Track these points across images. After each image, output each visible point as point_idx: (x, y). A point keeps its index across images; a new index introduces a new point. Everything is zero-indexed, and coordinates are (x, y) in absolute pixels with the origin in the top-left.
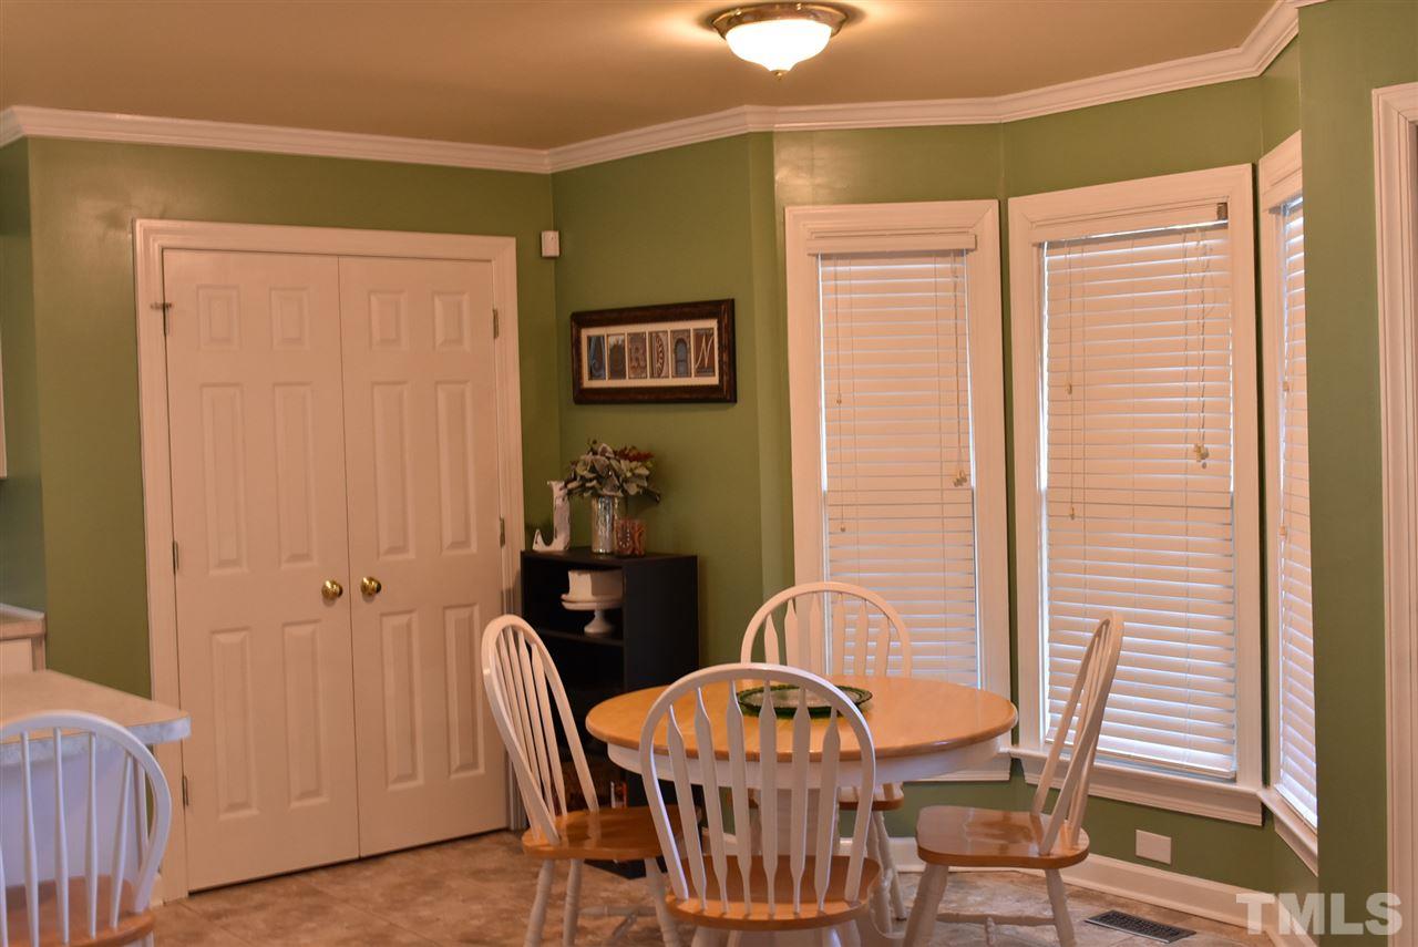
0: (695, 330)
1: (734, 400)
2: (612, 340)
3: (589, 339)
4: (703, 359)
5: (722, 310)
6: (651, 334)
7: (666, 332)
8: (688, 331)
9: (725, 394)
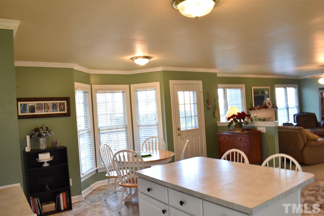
0: (59, 103)
1: (70, 116)
2: (30, 105)
3: (21, 105)
4: (61, 108)
5: (67, 99)
6: (44, 104)
7: (50, 103)
8: (57, 103)
9: (68, 114)
